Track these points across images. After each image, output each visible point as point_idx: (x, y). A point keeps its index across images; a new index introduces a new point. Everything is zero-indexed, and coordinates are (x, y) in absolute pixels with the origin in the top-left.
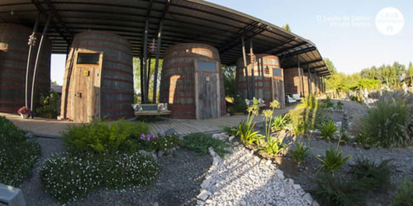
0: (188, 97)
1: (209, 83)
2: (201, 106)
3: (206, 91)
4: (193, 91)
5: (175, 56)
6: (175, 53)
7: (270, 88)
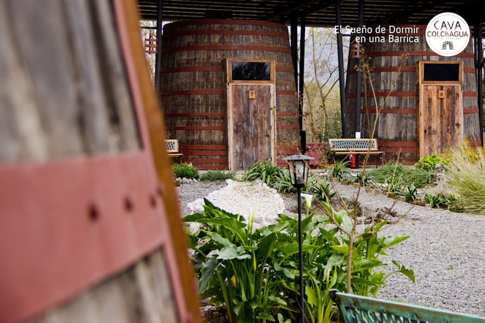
0: (216, 129)
1: (255, 101)
2: (238, 147)
3: (248, 118)
4: (224, 118)
5: (189, 48)
6: (190, 39)
7: (415, 113)
